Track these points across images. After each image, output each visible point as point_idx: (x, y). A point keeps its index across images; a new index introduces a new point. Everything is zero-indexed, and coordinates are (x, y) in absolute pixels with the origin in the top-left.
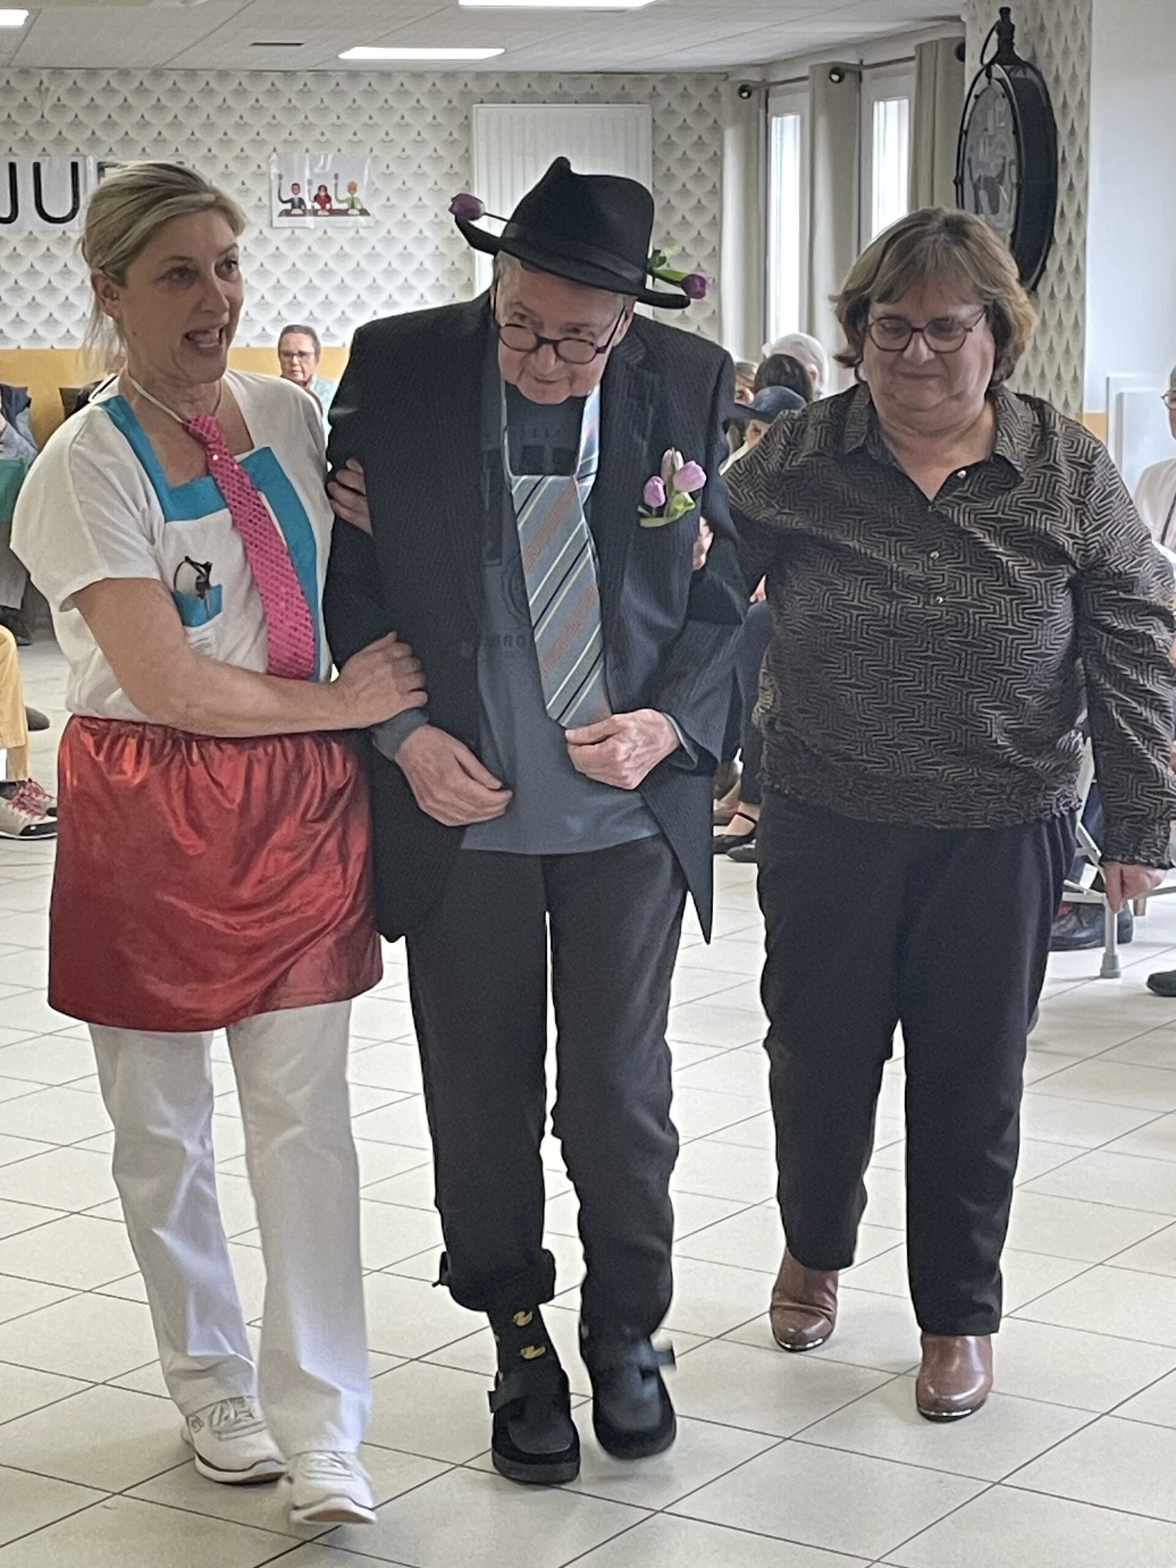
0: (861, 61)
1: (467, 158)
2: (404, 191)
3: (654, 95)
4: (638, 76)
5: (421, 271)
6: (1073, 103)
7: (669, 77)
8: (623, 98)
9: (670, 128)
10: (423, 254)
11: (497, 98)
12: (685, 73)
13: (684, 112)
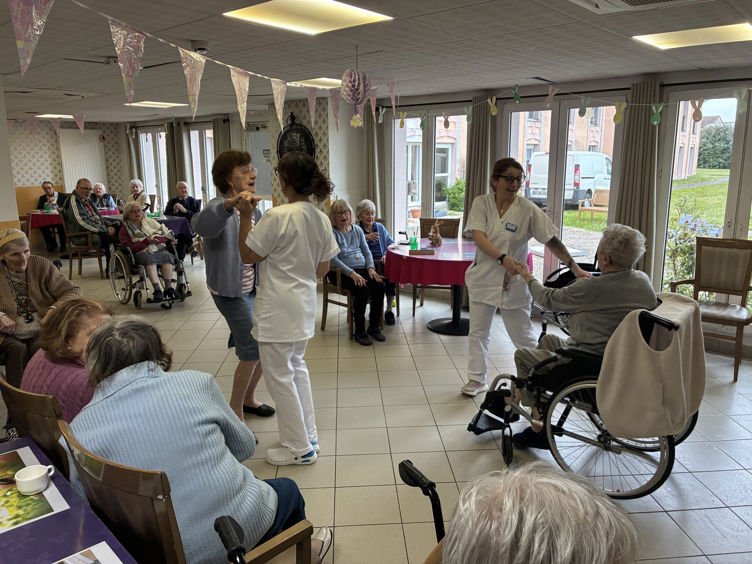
1: (57, 141)
2: (41, 149)
3: (100, 128)
4: (96, 123)
5: (47, 168)
6: (320, 133)
7: (104, 124)
8: (93, 128)
10: (47, 164)
12: (108, 123)
13: (108, 132)
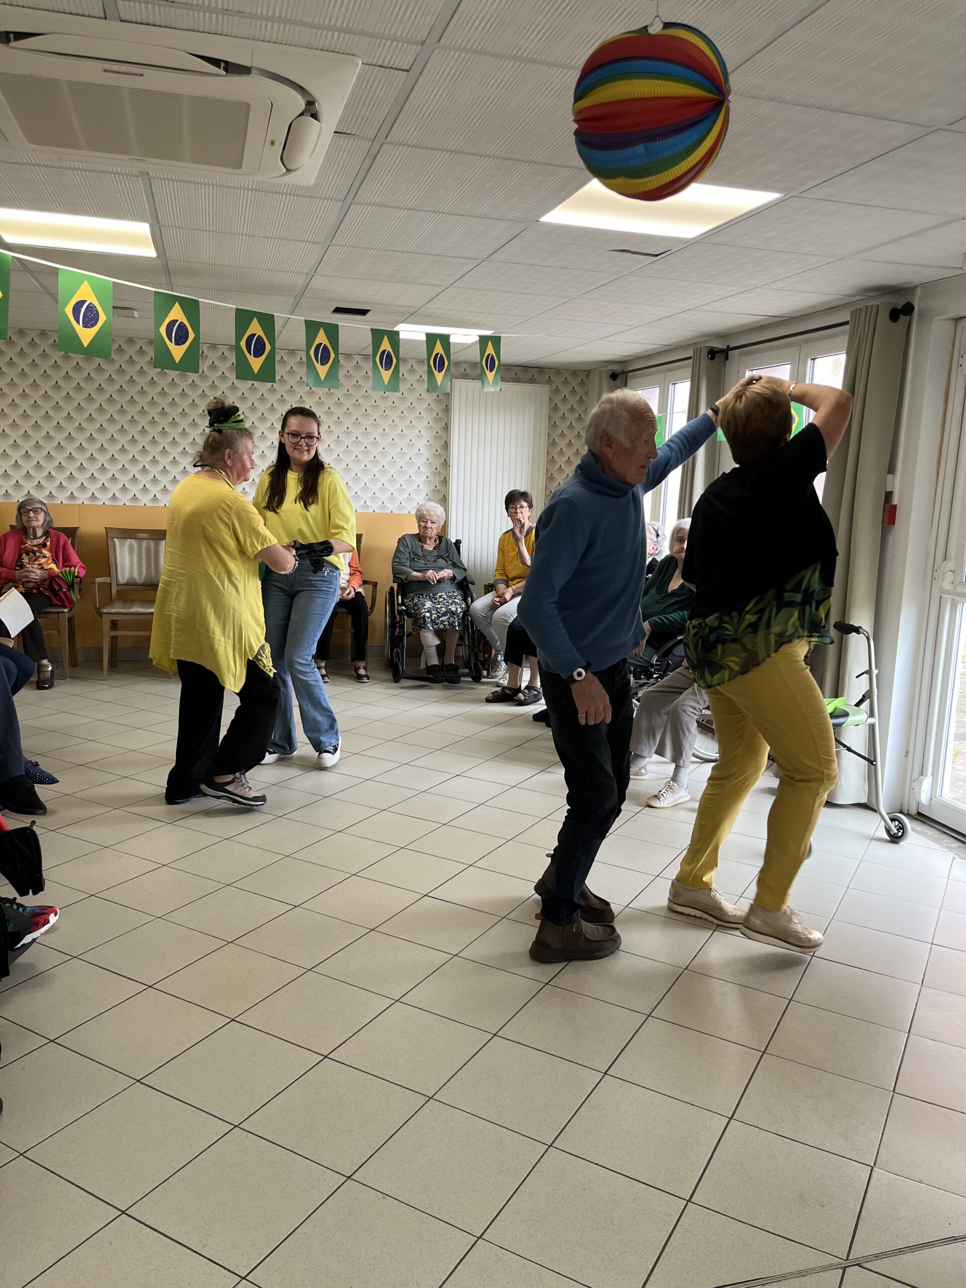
0: (728, 346)
1: (447, 410)
2: (411, 426)
3: (549, 381)
4: (541, 369)
7: (558, 369)
8: (532, 381)
9: (558, 399)
10: (420, 463)
11: (465, 376)
12: (566, 368)
13: (565, 391)
